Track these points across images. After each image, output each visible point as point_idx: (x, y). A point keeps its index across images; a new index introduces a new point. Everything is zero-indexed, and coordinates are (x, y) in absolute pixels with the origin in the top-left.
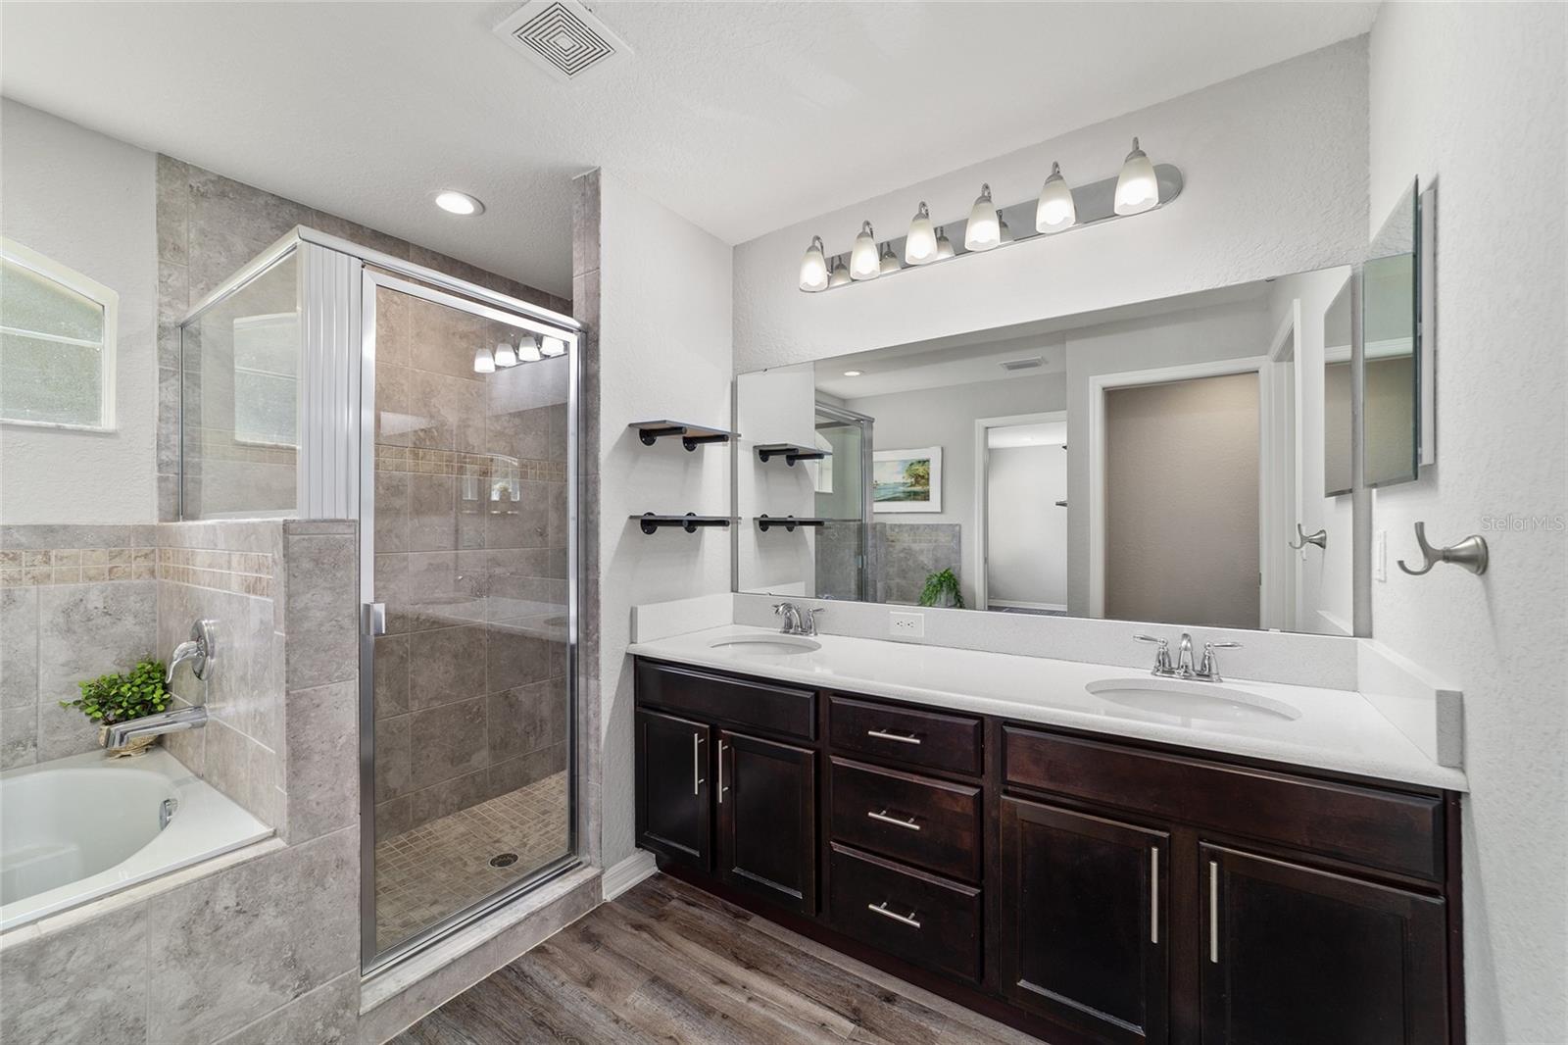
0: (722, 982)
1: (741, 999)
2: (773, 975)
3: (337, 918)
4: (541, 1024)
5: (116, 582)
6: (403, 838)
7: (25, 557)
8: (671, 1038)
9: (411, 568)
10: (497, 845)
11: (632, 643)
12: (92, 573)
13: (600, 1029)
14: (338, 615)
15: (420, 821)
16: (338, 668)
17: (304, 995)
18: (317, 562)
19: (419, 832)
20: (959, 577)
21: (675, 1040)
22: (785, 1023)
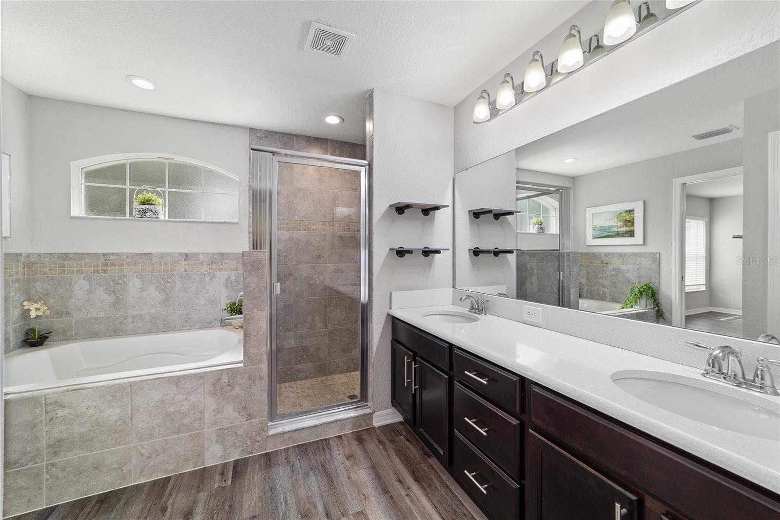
0: (400, 481)
1: (403, 493)
2: (425, 489)
3: (259, 397)
4: (323, 466)
6: (324, 378)
7: (217, 263)
8: (364, 495)
9: (328, 270)
10: (354, 390)
11: (390, 309)
12: (232, 268)
13: (341, 478)
14: (260, 286)
15: (331, 373)
16: (260, 306)
17: (249, 421)
18: (253, 266)
19: (330, 377)
21: (365, 497)
22: (416, 514)
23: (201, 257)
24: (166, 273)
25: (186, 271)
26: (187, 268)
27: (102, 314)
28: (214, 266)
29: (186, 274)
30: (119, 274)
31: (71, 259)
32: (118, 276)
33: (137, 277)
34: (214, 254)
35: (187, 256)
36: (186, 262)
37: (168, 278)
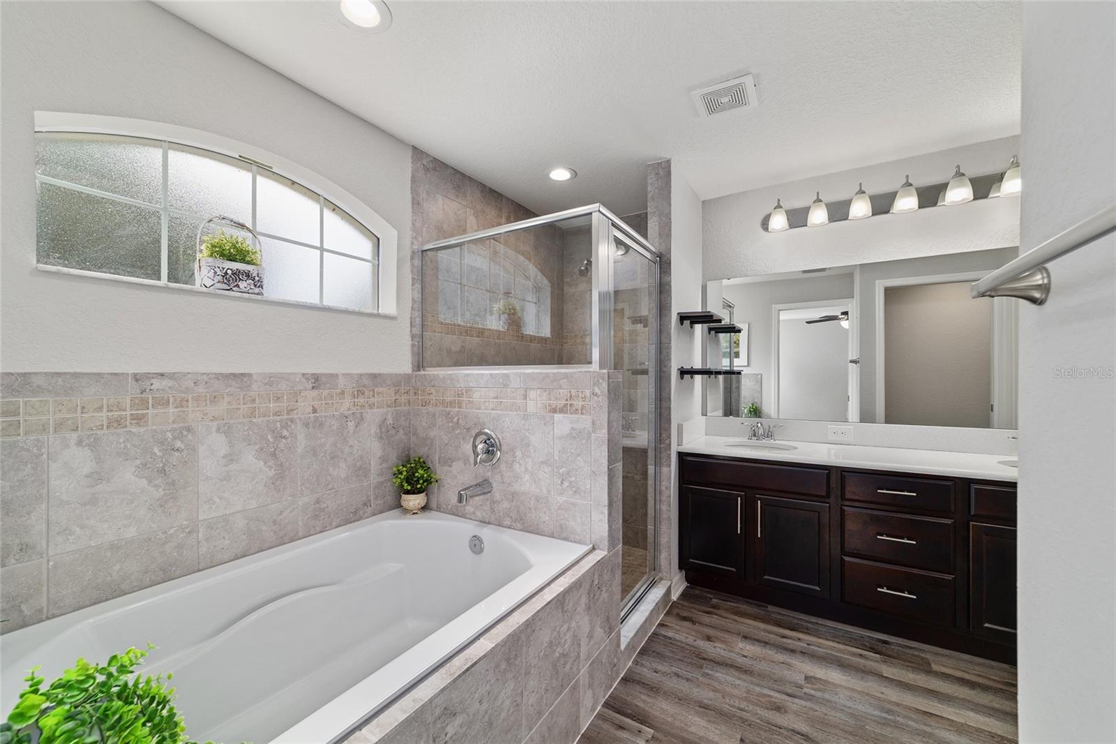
0: (785, 637)
1: (804, 645)
4: (704, 659)
5: (397, 408)
7: (366, 393)
8: (783, 663)
11: (678, 445)
12: (389, 402)
13: (740, 660)
16: (619, 455)
17: (609, 639)
20: (761, 408)
21: (787, 664)
22: (838, 654)
23: (342, 382)
24: (278, 418)
25: (315, 411)
26: (316, 404)
27: (131, 532)
28: (361, 400)
29: (316, 418)
30: (175, 426)
31: (38, 390)
32: (174, 430)
33: (218, 430)
34: (361, 375)
35: (317, 381)
36: (315, 393)
37: (282, 427)
